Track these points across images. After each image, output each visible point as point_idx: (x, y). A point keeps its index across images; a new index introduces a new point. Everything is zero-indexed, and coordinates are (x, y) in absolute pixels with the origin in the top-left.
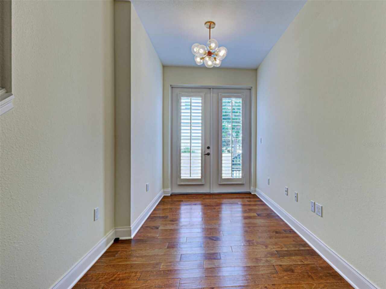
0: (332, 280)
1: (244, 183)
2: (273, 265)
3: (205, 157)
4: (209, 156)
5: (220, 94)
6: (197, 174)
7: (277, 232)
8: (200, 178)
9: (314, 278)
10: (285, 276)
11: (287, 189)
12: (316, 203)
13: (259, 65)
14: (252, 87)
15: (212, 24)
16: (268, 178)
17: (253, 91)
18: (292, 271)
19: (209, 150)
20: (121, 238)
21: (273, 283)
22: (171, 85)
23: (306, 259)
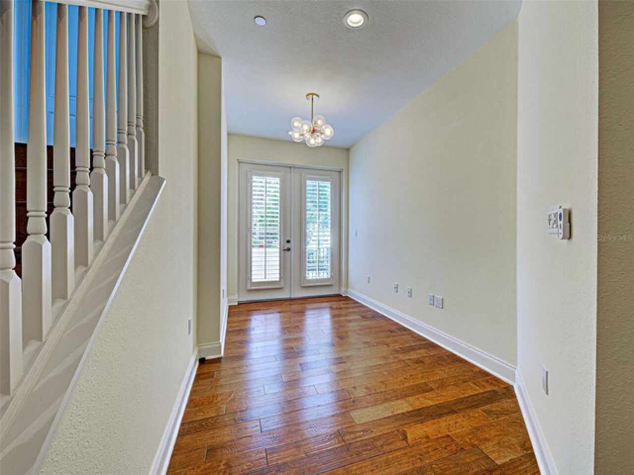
0: (458, 364)
1: (333, 283)
2: (404, 361)
3: (284, 253)
4: (289, 252)
5: (303, 175)
6: (274, 275)
7: (391, 332)
8: (278, 279)
9: (444, 364)
10: (418, 367)
11: (397, 285)
12: (435, 296)
13: (352, 146)
14: (342, 170)
15: (314, 96)
16: (368, 276)
17: (344, 174)
18: (423, 362)
19: (289, 244)
20: (207, 358)
21: (411, 374)
22: (238, 160)
23: (430, 351)
